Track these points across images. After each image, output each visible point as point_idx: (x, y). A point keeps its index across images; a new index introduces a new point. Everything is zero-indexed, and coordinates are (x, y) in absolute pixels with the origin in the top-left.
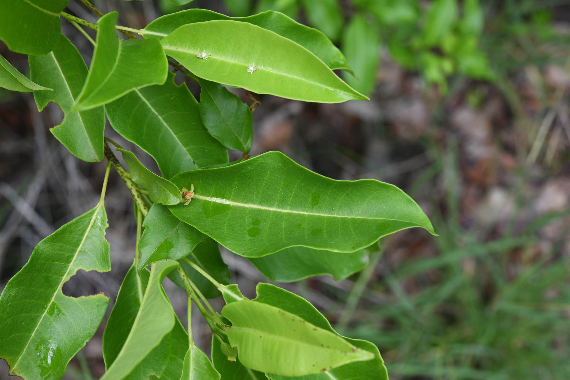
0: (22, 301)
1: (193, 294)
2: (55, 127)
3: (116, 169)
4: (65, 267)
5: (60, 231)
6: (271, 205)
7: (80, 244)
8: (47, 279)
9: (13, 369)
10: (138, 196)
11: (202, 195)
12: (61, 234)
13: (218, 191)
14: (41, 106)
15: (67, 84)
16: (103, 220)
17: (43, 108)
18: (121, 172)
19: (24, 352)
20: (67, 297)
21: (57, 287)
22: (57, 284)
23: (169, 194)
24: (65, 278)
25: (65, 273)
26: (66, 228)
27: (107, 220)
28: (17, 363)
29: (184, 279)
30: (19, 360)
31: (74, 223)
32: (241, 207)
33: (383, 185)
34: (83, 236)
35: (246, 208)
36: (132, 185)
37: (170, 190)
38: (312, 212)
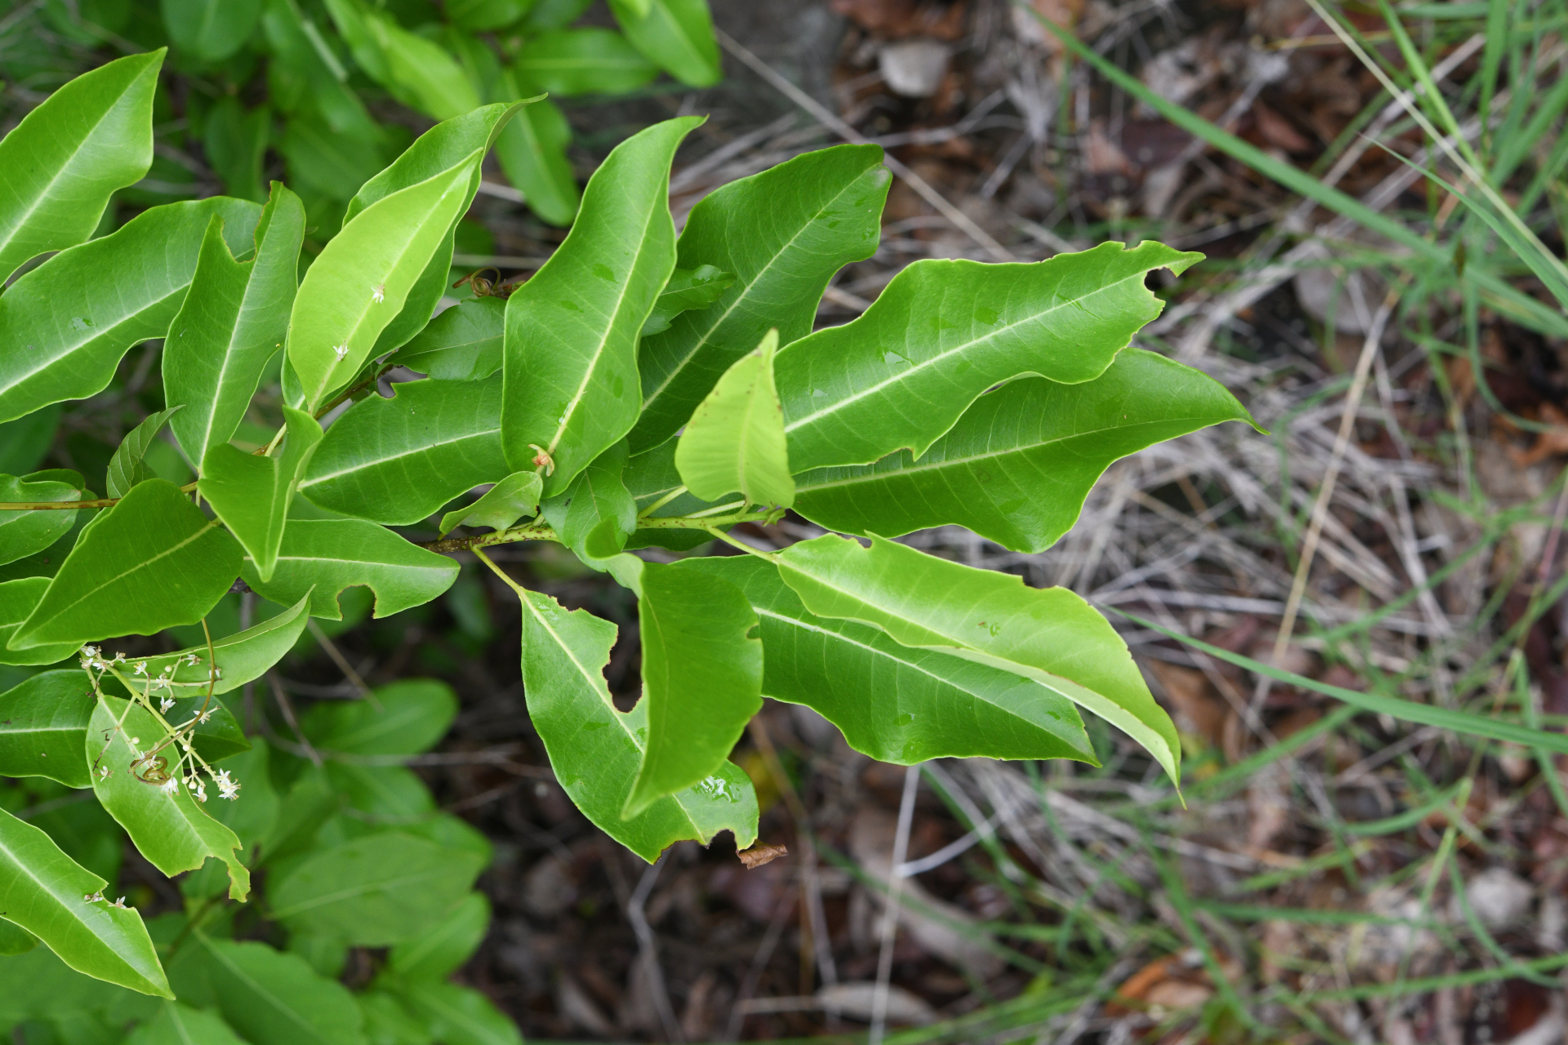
0: (602, 776)
1: (707, 521)
2: (376, 608)
3: (487, 545)
4: (588, 691)
5: (527, 672)
6: (597, 340)
7: (565, 653)
8: (592, 726)
9: (702, 837)
10: (538, 532)
11: (554, 437)
12: (532, 674)
13: (553, 411)
14: (335, 615)
15: (325, 559)
16: (545, 602)
17: (340, 613)
18: (494, 539)
19: (685, 810)
20: (635, 709)
21: (614, 717)
22: (609, 715)
23: (525, 489)
24: (607, 698)
25: (598, 695)
26: (528, 662)
27: (547, 596)
28: (696, 827)
29: (681, 524)
30: (693, 823)
31: (529, 647)
32: (587, 388)
33: (607, 164)
34: (556, 642)
35: (590, 380)
36: (519, 533)
37: (519, 486)
38: (623, 285)
